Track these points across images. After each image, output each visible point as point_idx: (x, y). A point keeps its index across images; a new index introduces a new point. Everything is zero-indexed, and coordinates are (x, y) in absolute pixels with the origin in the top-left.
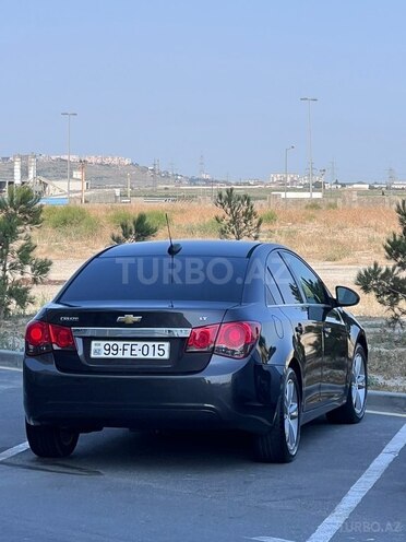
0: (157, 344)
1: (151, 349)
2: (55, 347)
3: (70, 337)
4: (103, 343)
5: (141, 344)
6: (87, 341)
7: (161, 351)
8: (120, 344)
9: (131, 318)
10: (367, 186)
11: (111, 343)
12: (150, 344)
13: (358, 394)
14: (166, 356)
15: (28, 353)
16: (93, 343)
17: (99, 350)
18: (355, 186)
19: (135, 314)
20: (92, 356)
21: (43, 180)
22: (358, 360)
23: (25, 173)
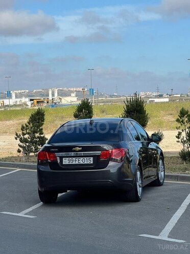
0: (88, 158)
1: (86, 160)
2: (49, 161)
3: (55, 157)
4: (67, 159)
5: (82, 158)
6: (61, 158)
7: (90, 161)
8: (74, 159)
9: (78, 149)
10: (179, 95)
11: (71, 158)
12: (85, 158)
13: (162, 174)
14: (92, 163)
15: (39, 164)
16: (64, 159)
17: (66, 161)
18: (175, 96)
19: (79, 147)
20: (64, 163)
21: (60, 97)
22: (161, 162)
23: (53, 95)
